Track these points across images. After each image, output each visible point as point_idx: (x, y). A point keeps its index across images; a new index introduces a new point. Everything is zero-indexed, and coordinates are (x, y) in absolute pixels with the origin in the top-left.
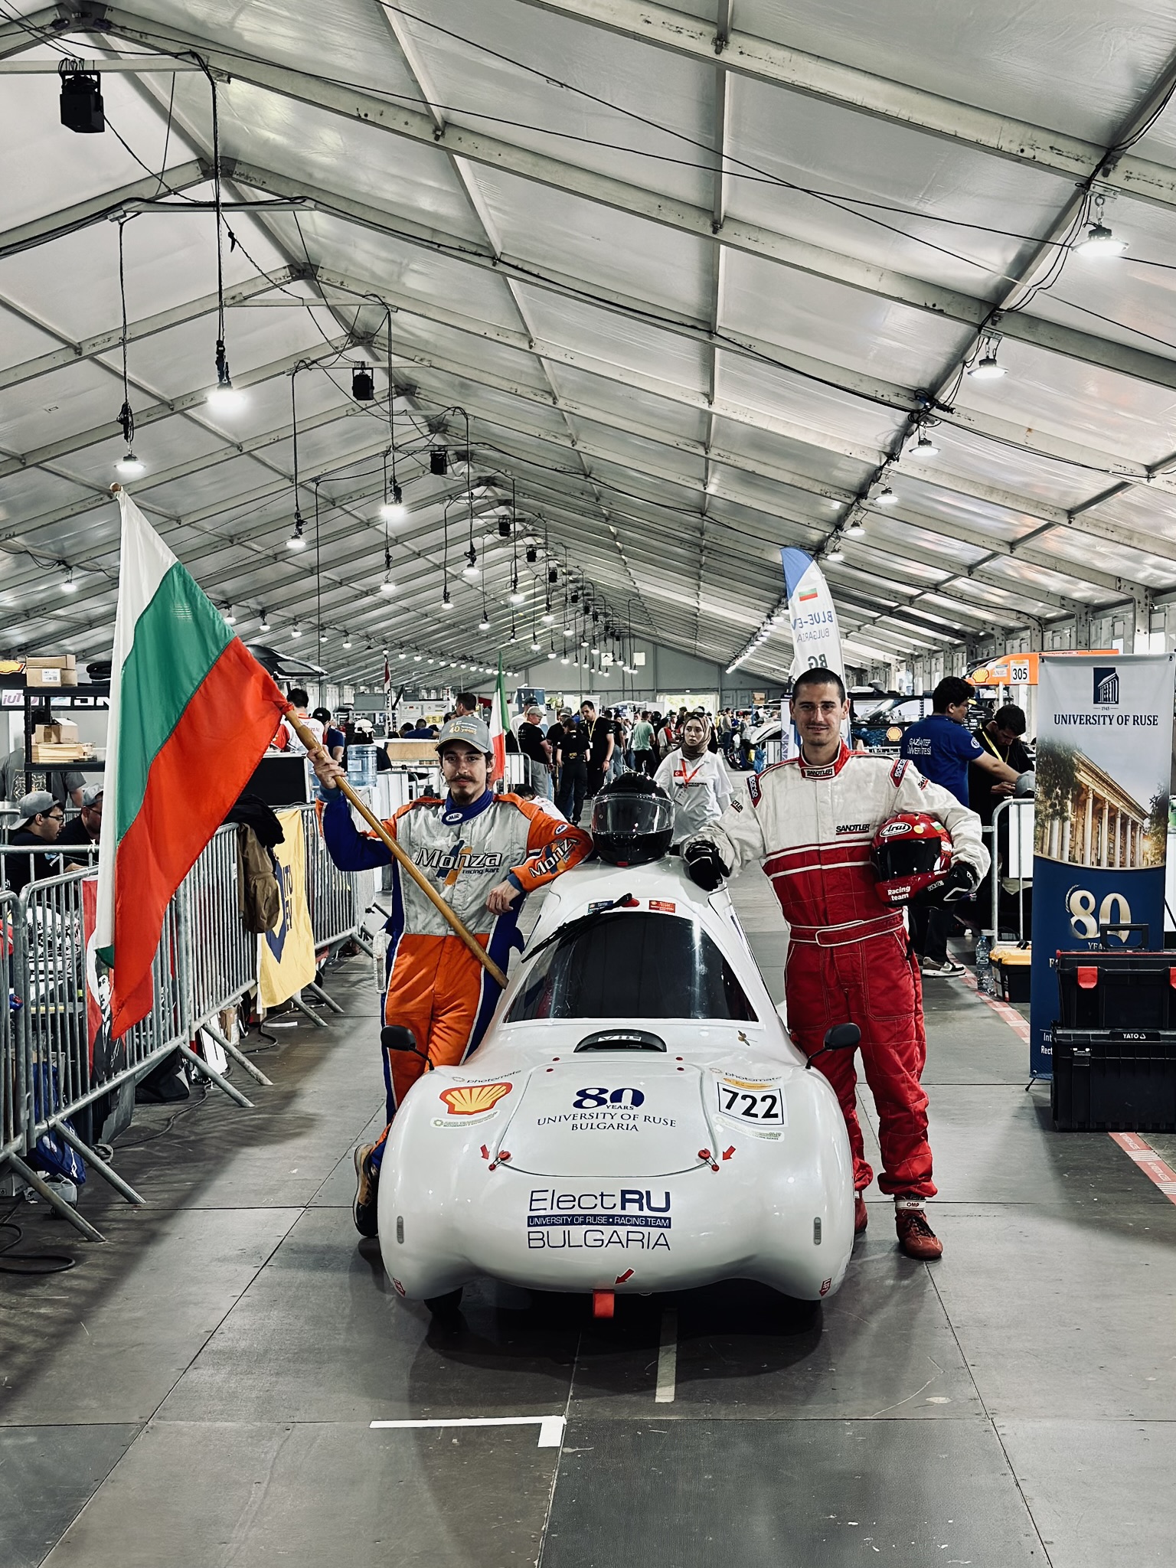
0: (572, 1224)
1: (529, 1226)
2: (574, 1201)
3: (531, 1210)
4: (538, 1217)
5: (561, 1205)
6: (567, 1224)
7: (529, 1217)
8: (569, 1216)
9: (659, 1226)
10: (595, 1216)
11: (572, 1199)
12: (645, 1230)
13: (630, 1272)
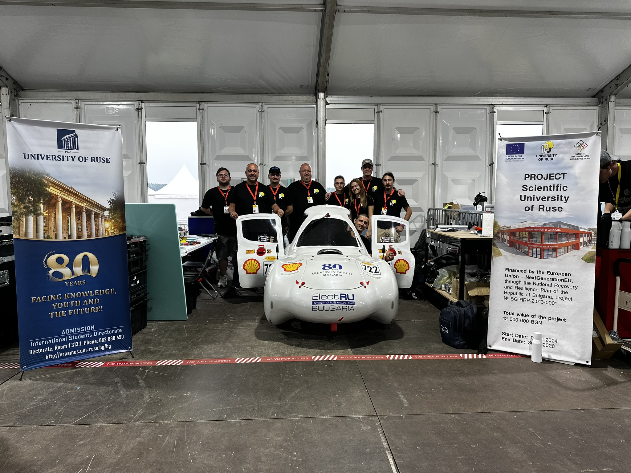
0: (326, 304)
1: (312, 304)
2: (326, 297)
3: (313, 299)
4: (315, 302)
5: (322, 298)
6: (324, 304)
7: (312, 302)
8: (325, 301)
9: (351, 304)
10: (333, 301)
11: (325, 296)
12: (348, 305)
13: (343, 318)
